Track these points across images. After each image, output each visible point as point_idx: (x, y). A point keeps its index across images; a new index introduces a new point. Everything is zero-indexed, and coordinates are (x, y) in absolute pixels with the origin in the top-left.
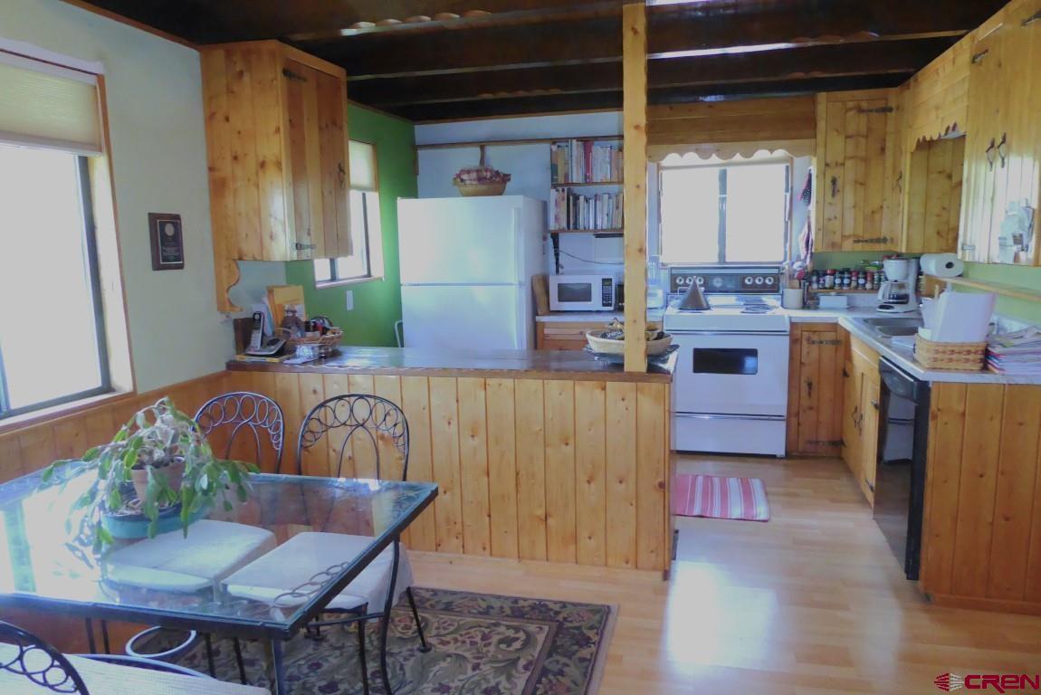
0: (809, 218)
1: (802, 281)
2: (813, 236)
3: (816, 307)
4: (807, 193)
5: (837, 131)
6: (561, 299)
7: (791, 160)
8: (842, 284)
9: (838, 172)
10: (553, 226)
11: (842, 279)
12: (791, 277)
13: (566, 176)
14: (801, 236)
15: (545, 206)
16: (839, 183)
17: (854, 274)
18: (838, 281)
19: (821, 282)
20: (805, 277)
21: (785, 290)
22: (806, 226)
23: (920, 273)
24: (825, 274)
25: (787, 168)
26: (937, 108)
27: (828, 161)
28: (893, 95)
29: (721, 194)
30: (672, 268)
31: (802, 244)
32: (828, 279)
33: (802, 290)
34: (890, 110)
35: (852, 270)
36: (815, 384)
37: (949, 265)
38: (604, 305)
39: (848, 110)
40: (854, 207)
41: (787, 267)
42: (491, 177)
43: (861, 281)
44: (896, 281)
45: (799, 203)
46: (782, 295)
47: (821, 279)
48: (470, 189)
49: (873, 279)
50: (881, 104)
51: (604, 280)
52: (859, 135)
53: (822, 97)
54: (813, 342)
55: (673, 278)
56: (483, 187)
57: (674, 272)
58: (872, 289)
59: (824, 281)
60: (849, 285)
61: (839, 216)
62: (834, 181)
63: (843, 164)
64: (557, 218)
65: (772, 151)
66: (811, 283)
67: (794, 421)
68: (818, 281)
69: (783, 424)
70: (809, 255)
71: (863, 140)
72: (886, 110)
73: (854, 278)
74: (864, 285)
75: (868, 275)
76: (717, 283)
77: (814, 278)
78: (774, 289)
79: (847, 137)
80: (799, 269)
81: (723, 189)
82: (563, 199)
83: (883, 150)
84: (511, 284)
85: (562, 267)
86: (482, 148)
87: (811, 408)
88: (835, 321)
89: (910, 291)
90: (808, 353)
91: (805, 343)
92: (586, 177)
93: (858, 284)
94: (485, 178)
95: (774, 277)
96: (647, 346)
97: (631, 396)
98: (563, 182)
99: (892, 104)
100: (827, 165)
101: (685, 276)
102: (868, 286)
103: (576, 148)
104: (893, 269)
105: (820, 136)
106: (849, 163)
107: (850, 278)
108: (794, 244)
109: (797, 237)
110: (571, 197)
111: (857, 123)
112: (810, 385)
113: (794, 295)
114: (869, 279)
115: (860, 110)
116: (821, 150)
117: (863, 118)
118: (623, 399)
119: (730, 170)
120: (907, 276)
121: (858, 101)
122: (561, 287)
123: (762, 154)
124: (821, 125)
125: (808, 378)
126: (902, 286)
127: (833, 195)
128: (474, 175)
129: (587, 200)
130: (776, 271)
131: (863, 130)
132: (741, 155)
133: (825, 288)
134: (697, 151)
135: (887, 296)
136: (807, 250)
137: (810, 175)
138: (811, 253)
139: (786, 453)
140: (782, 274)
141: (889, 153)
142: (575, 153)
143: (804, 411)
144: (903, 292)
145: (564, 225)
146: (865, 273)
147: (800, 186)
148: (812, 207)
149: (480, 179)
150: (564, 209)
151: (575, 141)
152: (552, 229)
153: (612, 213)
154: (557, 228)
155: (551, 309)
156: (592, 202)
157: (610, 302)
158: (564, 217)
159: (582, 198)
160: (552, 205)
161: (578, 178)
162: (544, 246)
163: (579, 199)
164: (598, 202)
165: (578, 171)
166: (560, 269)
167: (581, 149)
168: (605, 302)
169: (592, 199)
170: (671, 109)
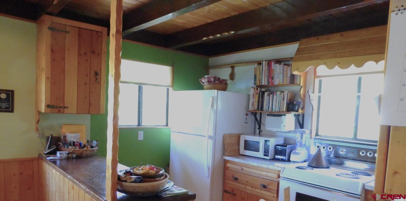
6: (246, 148)
10: (251, 108)
13: (260, 81)
38: (265, 155)
51: (265, 141)
56: (209, 86)
57: (316, 141)
64: (253, 105)
76: (342, 152)
81: (359, 90)
82: (257, 94)
84: (205, 136)
86: (233, 68)
92: (269, 82)
103: (265, 66)
110: (261, 93)
122: (246, 142)
129: (269, 95)
134: (325, 64)
142: (264, 68)
145: (256, 107)
150: (257, 99)
151: (264, 62)
152: (250, 110)
153: (281, 103)
154: (252, 109)
155: (241, 153)
156: (271, 95)
157: (268, 154)
158: (256, 104)
159: (266, 93)
160: (251, 97)
161: (265, 83)
162: (246, 119)
163: (264, 94)
164: (274, 96)
165: (265, 78)
166: (261, 133)
167: (267, 66)
168: (265, 154)
169: (272, 93)
170: (318, 39)
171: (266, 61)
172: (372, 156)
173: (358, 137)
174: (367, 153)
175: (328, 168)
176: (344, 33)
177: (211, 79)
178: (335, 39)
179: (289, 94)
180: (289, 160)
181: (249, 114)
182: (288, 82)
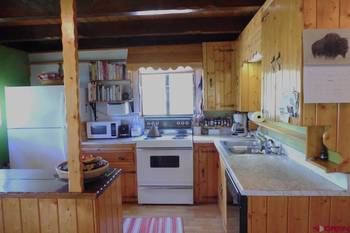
0: (202, 96)
1: (200, 123)
2: (203, 104)
3: (207, 134)
4: (201, 85)
5: (211, 59)
6: (93, 133)
7: (195, 71)
8: (217, 124)
9: (212, 76)
10: (90, 99)
11: (217, 122)
12: (196, 121)
13: (96, 77)
14: (200, 103)
15: (87, 90)
16: (213, 81)
17: (222, 120)
18: (216, 123)
19: (209, 123)
20: (202, 122)
21: (194, 127)
22: (201, 100)
23: (248, 119)
24: (210, 120)
25: (193, 74)
26: (249, 46)
27: (208, 72)
28: (233, 44)
29: (166, 85)
30: (145, 118)
31: (200, 108)
32: (212, 122)
33: (201, 127)
34: (233, 50)
35: (221, 118)
36: (205, 170)
37: (259, 117)
38: (112, 136)
39: (215, 50)
40: (220, 91)
41: (194, 117)
42: (56, 77)
43: (225, 123)
44: (239, 123)
45: (198, 90)
46: (193, 129)
47: (209, 122)
48: (45, 82)
49: (230, 122)
50: (229, 48)
51: (112, 124)
52: (220, 61)
53: (204, 44)
54: (204, 152)
55: (146, 122)
56: (50, 82)
57: (146, 119)
58: (230, 126)
59: (210, 123)
60: (220, 124)
61: (214, 95)
62: (211, 80)
63: (214, 73)
64: (92, 96)
65: (184, 67)
66: (204, 124)
67: (197, 188)
68: (207, 123)
69: (192, 190)
70: (203, 112)
71: (222, 63)
72: (231, 50)
73: (222, 122)
74: (226, 124)
75: (228, 120)
76: (165, 124)
77: (206, 122)
78: (189, 127)
79: (215, 62)
80: (199, 118)
81: (167, 84)
82: (94, 88)
83: (230, 67)
84: (61, 128)
85: (98, 118)
86: (60, 64)
87: (204, 182)
88: (212, 142)
89: (244, 127)
90: (202, 157)
91: (200, 152)
92: (105, 78)
93: (224, 124)
94: (52, 77)
95: (189, 122)
96: (84, 175)
97: (73, 207)
98: (95, 80)
99: (233, 48)
100: (208, 73)
101: (151, 121)
102: (228, 125)
103: (100, 65)
104: (237, 118)
105: (204, 61)
106: (217, 73)
107: (220, 122)
108: (197, 107)
109: (198, 104)
110: (98, 87)
111: (219, 55)
112: (203, 171)
113: (198, 129)
114: (228, 122)
115: (220, 50)
116: (205, 67)
117: (221, 53)
118: (68, 210)
119: (170, 75)
120: (243, 121)
121: (220, 46)
122: (92, 128)
123: (180, 68)
124: (205, 56)
125: (202, 168)
126: (241, 125)
127: (211, 86)
128: (47, 76)
129: (105, 88)
130: (189, 119)
131: (222, 59)
132: (171, 68)
133: (211, 126)
134: (152, 66)
135: (235, 130)
136: (202, 110)
137: (202, 78)
138: (203, 111)
139: (194, 203)
140: (192, 120)
141: (233, 68)
142: (99, 67)
143: (201, 183)
144: (242, 127)
145: (95, 99)
146: (226, 119)
147: (198, 83)
148: (203, 91)
149: (50, 78)
150: (95, 92)
151: (99, 62)
152: (89, 101)
153: (117, 94)
154: (92, 101)
155: (88, 138)
156: (108, 89)
157: (115, 134)
158: (95, 95)
159: (103, 87)
160: (89, 90)
161: (101, 78)
162: (86, 108)
163: (102, 87)
164: (111, 89)
165: (101, 74)
166: (97, 119)
167: (102, 65)
168: (112, 134)
169: (108, 87)
170: (142, 48)
171: (101, 61)
172: (184, 124)
173: (171, 114)
174: (185, 122)
175: (161, 136)
176: (160, 46)
177: (52, 75)
178: (154, 49)
179: (123, 87)
180: (131, 136)
181: (88, 104)
182: (121, 78)
